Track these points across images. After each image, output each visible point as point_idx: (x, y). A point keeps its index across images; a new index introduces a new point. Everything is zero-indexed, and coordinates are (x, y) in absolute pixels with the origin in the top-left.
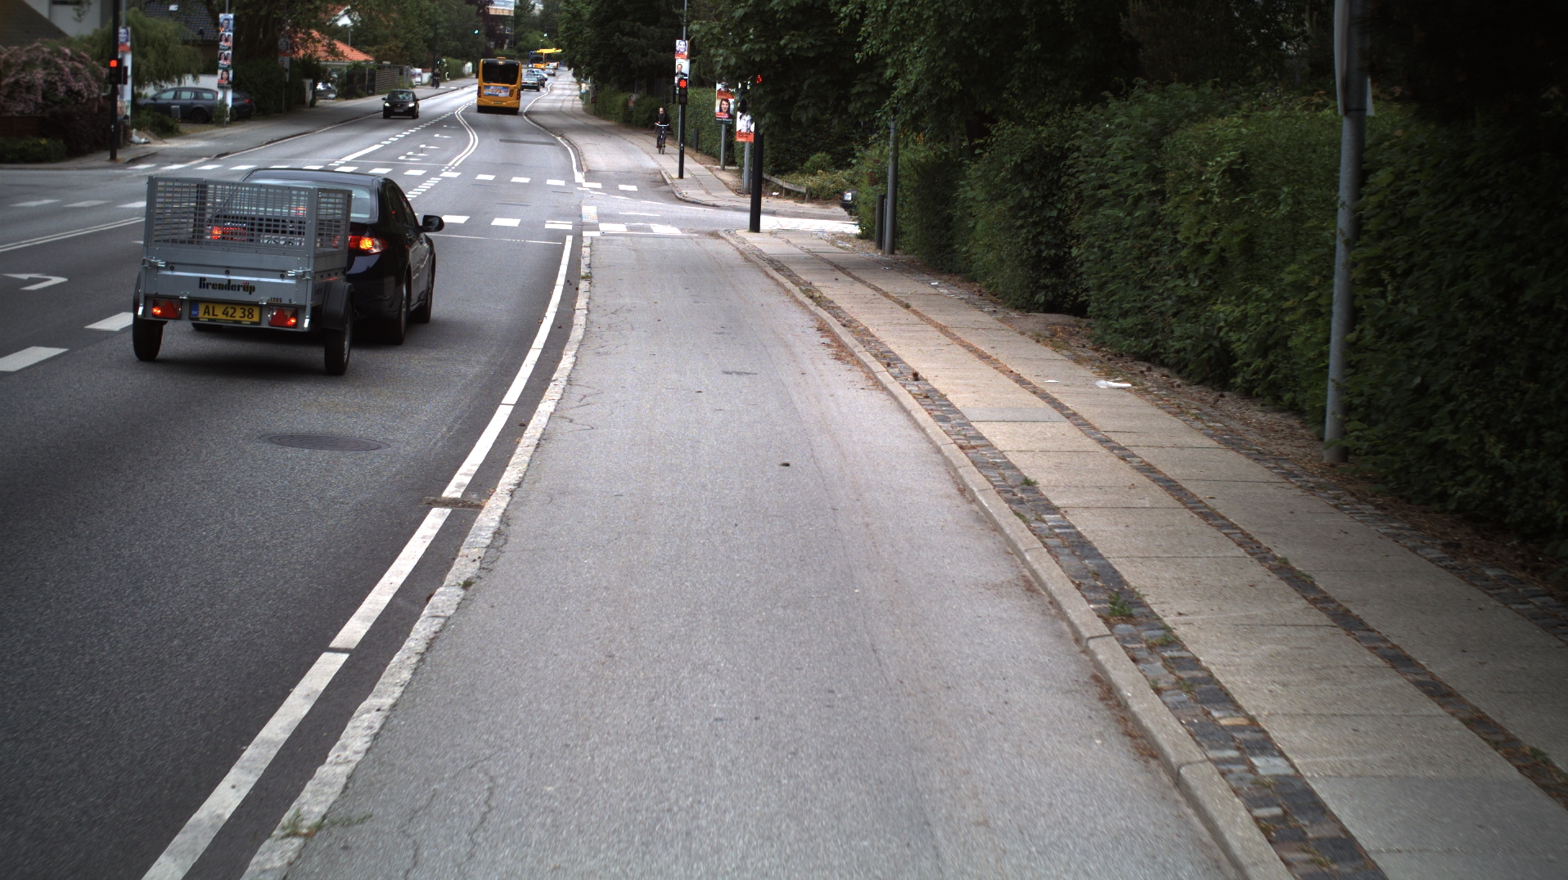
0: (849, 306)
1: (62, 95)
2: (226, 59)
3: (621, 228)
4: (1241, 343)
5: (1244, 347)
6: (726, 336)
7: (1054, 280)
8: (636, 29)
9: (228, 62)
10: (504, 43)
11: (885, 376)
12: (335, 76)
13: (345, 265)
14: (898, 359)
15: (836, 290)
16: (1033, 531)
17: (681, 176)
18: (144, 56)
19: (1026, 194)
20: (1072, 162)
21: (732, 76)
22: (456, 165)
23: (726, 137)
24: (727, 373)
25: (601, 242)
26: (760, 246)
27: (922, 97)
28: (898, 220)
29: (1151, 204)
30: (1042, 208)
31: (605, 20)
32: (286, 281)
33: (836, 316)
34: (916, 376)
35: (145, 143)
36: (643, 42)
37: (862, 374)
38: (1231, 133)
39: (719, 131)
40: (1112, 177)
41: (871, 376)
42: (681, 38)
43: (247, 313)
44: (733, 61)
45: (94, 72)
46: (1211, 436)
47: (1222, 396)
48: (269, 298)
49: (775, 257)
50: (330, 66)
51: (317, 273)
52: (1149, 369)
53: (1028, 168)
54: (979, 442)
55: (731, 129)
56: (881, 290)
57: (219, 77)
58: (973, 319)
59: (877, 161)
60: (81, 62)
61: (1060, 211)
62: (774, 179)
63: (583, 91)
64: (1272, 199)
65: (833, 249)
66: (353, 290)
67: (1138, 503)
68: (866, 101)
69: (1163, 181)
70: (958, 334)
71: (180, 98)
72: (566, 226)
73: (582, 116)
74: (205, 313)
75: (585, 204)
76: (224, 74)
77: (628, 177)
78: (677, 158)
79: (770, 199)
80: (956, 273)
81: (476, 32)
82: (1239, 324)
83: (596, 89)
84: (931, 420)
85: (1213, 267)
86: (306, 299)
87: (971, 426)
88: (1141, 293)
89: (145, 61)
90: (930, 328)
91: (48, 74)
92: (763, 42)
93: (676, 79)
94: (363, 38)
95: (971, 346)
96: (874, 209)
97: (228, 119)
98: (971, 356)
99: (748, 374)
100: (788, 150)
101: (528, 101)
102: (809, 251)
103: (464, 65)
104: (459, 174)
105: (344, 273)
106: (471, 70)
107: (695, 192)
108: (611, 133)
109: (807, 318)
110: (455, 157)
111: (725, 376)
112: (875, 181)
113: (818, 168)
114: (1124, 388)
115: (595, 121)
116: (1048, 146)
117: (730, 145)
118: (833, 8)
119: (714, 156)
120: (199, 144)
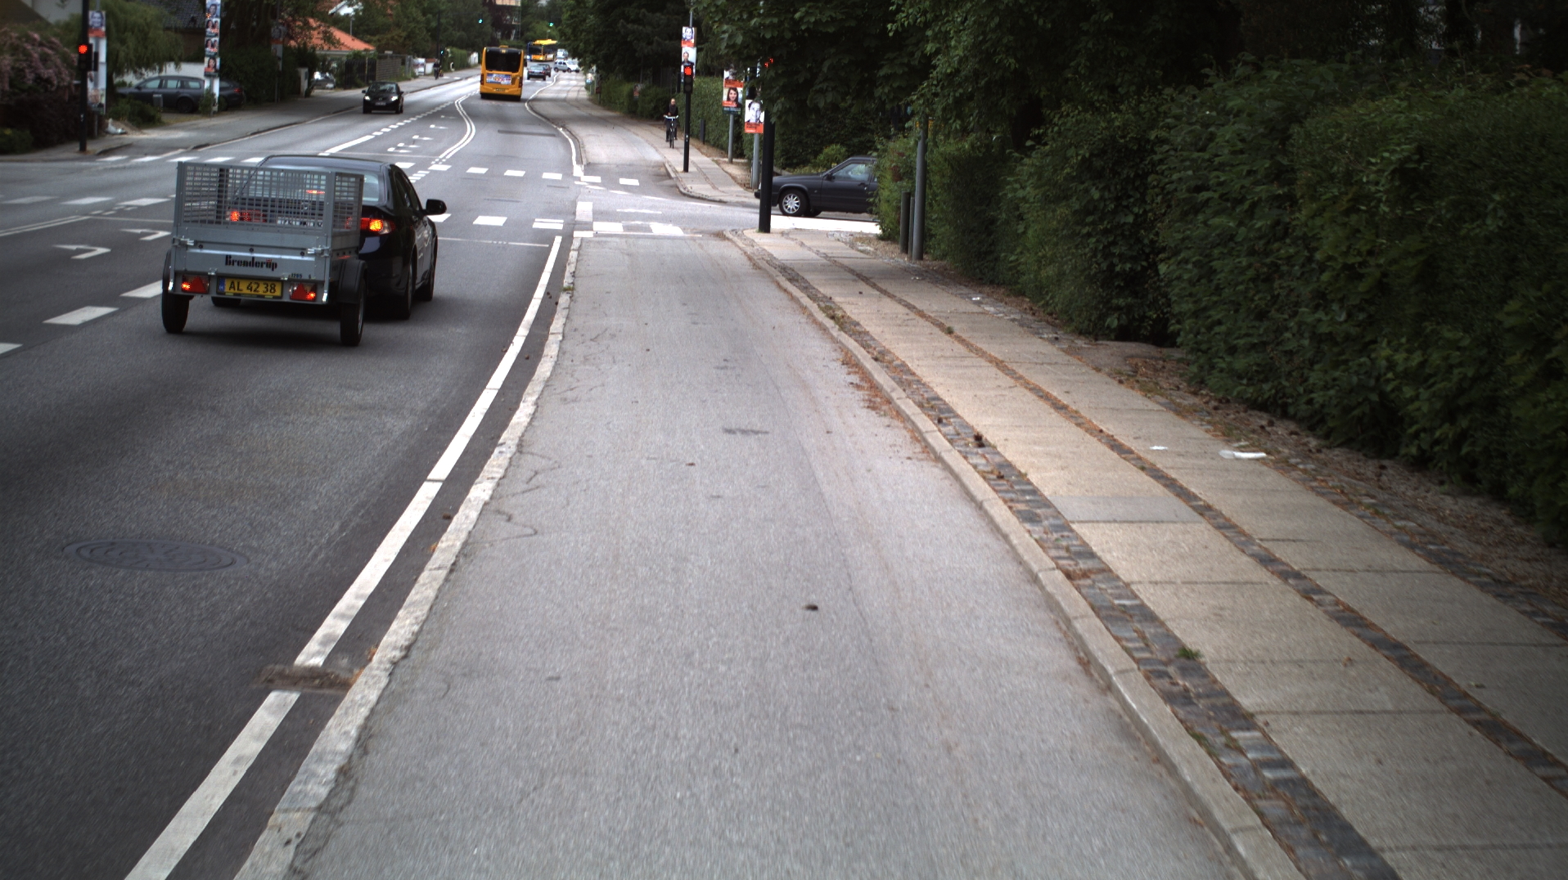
0: (879, 330)
1: (31, 82)
2: (213, 46)
3: (616, 228)
5: (1424, 407)
6: (729, 372)
7: (1129, 300)
8: (640, 16)
9: (215, 50)
10: (510, 33)
11: (937, 439)
12: (334, 65)
13: (357, 244)
14: (950, 410)
15: (861, 307)
17: (686, 169)
18: (123, 42)
19: (1096, 195)
20: (1159, 157)
21: (741, 58)
22: (448, 157)
23: (734, 129)
24: (729, 431)
25: (592, 245)
26: (771, 250)
27: (967, 78)
29: (1276, 212)
30: (1115, 212)
31: (609, 7)
32: (306, 258)
33: (865, 346)
34: (979, 440)
35: (122, 134)
36: (649, 29)
37: (904, 432)
39: (726, 120)
40: (1217, 177)
41: (918, 436)
42: (688, 25)
43: (269, 288)
45: (64, 58)
46: (1413, 548)
47: (1385, 468)
48: (290, 274)
49: (787, 263)
50: (326, 54)
51: (335, 252)
52: (1271, 424)
54: (1090, 564)
55: (739, 119)
56: (914, 307)
57: (206, 65)
59: (902, 155)
60: (51, 48)
61: (1140, 216)
63: (589, 81)
64: (1473, 210)
65: (853, 253)
66: (366, 267)
68: (895, 85)
69: (1291, 182)
70: (1021, 371)
71: (166, 87)
72: (557, 224)
73: (587, 106)
74: (231, 287)
75: (582, 200)
76: (212, 61)
77: (629, 170)
78: (683, 150)
80: (999, 285)
81: (480, 21)
83: (601, 78)
85: (1369, 297)
86: (323, 274)
87: (1072, 530)
88: (1257, 324)
89: (124, 48)
90: (983, 362)
91: (16, 61)
92: (775, 16)
94: (366, 28)
95: (1040, 390)
96: (899, 208)
97: (215, 108)
98: (1044, 406)
99: (757, 433)
100: (800, 142)
101: (531, 89)
102: (826, 256)
103: (469, 55)
104: (449, 167)
105: (357, 252)
106: (477, 61)
107: (701, 186)
108: (615, 124)
109: (828, 346)
110: (448, 148)
111: (726, 437)
112: (898, 177)
113: (833, 161)
114: (1257, 460)
115: (599, 112)
116: (1123, 137)
117: (738, 137)
119: (722, 149)
120: (180, 135)
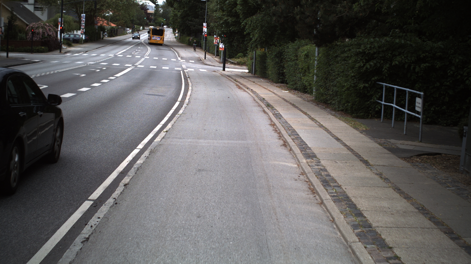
0: (243, 82)
1: (47, 36)
2: (83, 26)
4: (307, 84)
7: (282, 77)
8: (192, 20)
10: (151, 21)
11: (247, 90)
14: (249, 88)
15: (241, 80)
16: (262, 102)
17: (205, 59)
18: (64, 25)
19: (277, 60)
20: (284, 54)
22: (147, 55)
23: (217, 49)
24: (219, 90)
25: (189, 72)
26: (225, 73)
27: (258, 41)
28: (256, 68)
29: (295, 61)
31: (184, 17)
33: (240, 84)
34: (252, 90)
35: (66, 48)
36: (194, 23)
37: (243, 90)
38: (307, 49)
39: (215, 47)
40: (290, 57)
41: (245, 90)
42: (205, 22)
45: (54, 30)
49: (228, 75)
53: (278, 55)
54: (259, 96)
55: (218, 47)
56: (250, 80)
57: (81, 31)
58: (266, 84)
59: (252, 55)
60: (51, 27)
61: (283, 63)
62: (229, 60)
63: (176, 36)
64: (311, 60)
67: (279, 100)
69: (297, 57)
70: (262, 86)
72: (180, 69)
73: (176, 43)
75: (183, 65)
76: (83, 30)
77: (191, 59)
78: (204, 54)
79: (228, 64)
81: (145, 18)
83: (181, 36)
84: (252, 94)
85: (304, 72)
89: (64, 27)
90: (257, 85)
91: (43, 30)
92: (226, 28)
93: (203, 33)
94: (114, 20)
96: (251, 66)
97: (84, 42)
99: (223, 90)
100: (232, 52)
102: (236, 74)
103: (140, 27)
104: (149, 57)
107: (209, 62)
108: (185, 48)
109: (234, 84)
110: (146, 53)
112: (251, 59)
113: (240, 57)
114: (287, 92)
115: (180, 44)
116: (281, 51)
117: (218, 51)
118: (241, 22)
119: (213, 54)
120: (79, 49)
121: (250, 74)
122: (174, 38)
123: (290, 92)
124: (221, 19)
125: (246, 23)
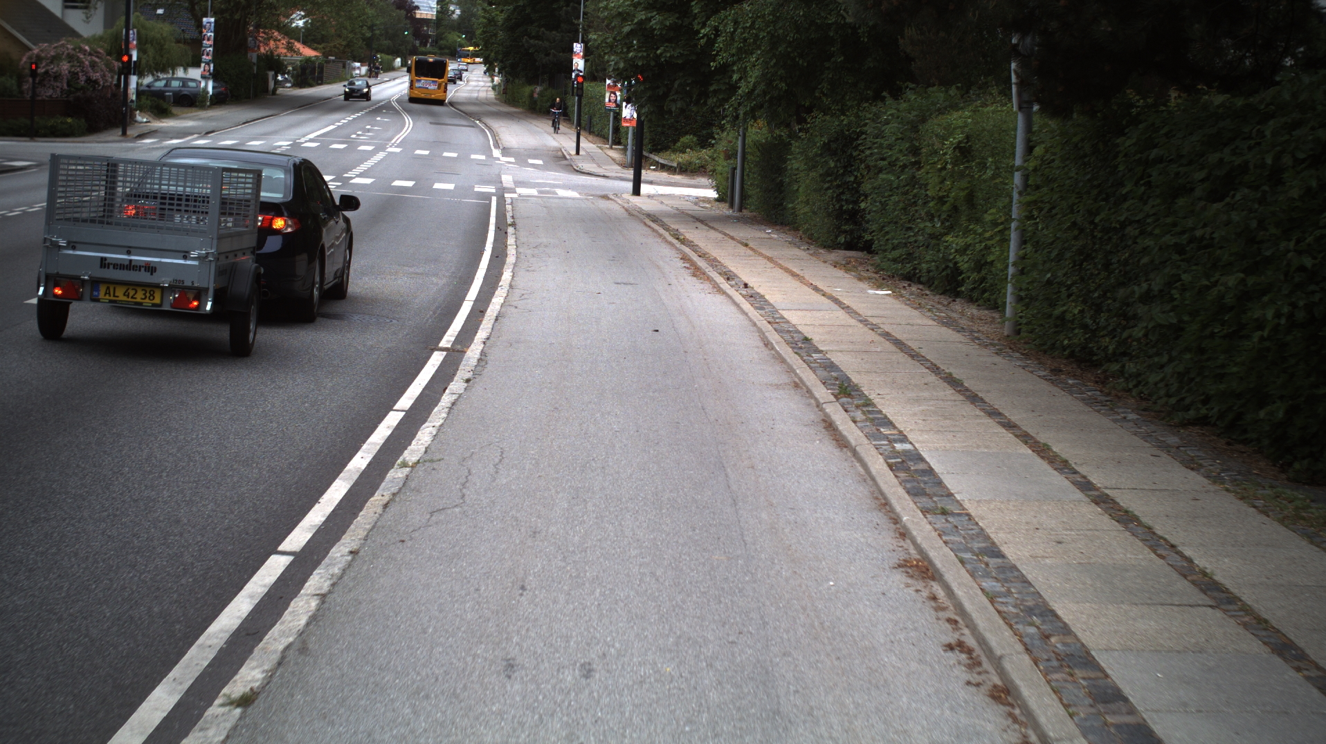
0: (704, 245)
1: (83, 83)
2: (208, 55)
3: (534, 192)
4: (964, 263)
5: (966, 266)
6: (616, 262)
7: (851, 226)
8: (540, 33)
9: (210, 58)
10: (427, 42)
11: (725, 286)
12: (290, 68)
13: (255, 245)
14: (735, 276)
15: (695, 235)
16: (804, 361)
17: (578, 153)
19: (832, 164)
20: (861, 142)
21: (620, 76)
22: (398, 142)
23: (613, 123)
24: (617, 283)
25: (519, 201)
26: (640, 205)
27: (758, 95)
28: (745, 186)
29: (911, 171)
30: (843, 175)
31: (516, 25)
32: (189, 262)
33: (695, 251)
34: (746, 286)
35: (146, 122)
36: (546, 44)
37: (710, 285)
38: (960, 122)
39: (608, 117)
40: (887, 153)
41: (716, 286)
42: (577, 42)
43: (148, 295)
44: (622, 65)
45: (108, 65)
46: (934, 320)
47: (954, 301)
48: (171, 279)
49: (651, 212)
50: (286, 60)
52: (910, 285)
53: (834, 146)
54: (781, 320)
55: (618, 116)
56: (729, 235)
57: (202, 69)
58: (792, 253)
59: (730, 142)
61: (856, 177)
62: (652, 156)
63: (495, 83)
64: (983, 166)
65: (696, 208)
66: (260, 270)
67: (873, 349)
68: (720, 97)
70: (780, 262)
71: (170, 86)
72: (491, 189)
73: (495, 104)
75: (504, 174)
76: (207, 66)
77: (535, 153)
78: (575, 139)
79: (649, 172)
80: (786, 225)
81: (406, 33)
82: (962, 251)
83: (507, 82)
84: (752, 309)
85: (950, 213)
86: (208, 280)
87: (778, 312)
89: (145, 56)
90: (760, 258)
91: (72, 66)
92: (644, 51)
93: (573, 75)
94: (313, 37)
95: (787, 269)
96: (728, 178)
97: (208, 103)
99: (632, 284)
100: (663, 133)
101: (453, 92)
102: (677, 209)
103: (394, 60)
104: (401, 149)
105: (253, 253)
106: (400, 64)
107: (589, 165)
108: (520, 118)
109: (674, 252)
110: (396, 135)
111: (616, 285)
112: (728, 157)
113: (687, 147)
114: (887, 295)
115: (505, 109)
116: (848, 130)
117: (617, 129)
118: (696, 27)
119: (604, 138)
120: (190, 124)
121: (724, 209)
122: (490, 89)
123: (898, 296)
124: (624, 20)
125: (717, 31)
